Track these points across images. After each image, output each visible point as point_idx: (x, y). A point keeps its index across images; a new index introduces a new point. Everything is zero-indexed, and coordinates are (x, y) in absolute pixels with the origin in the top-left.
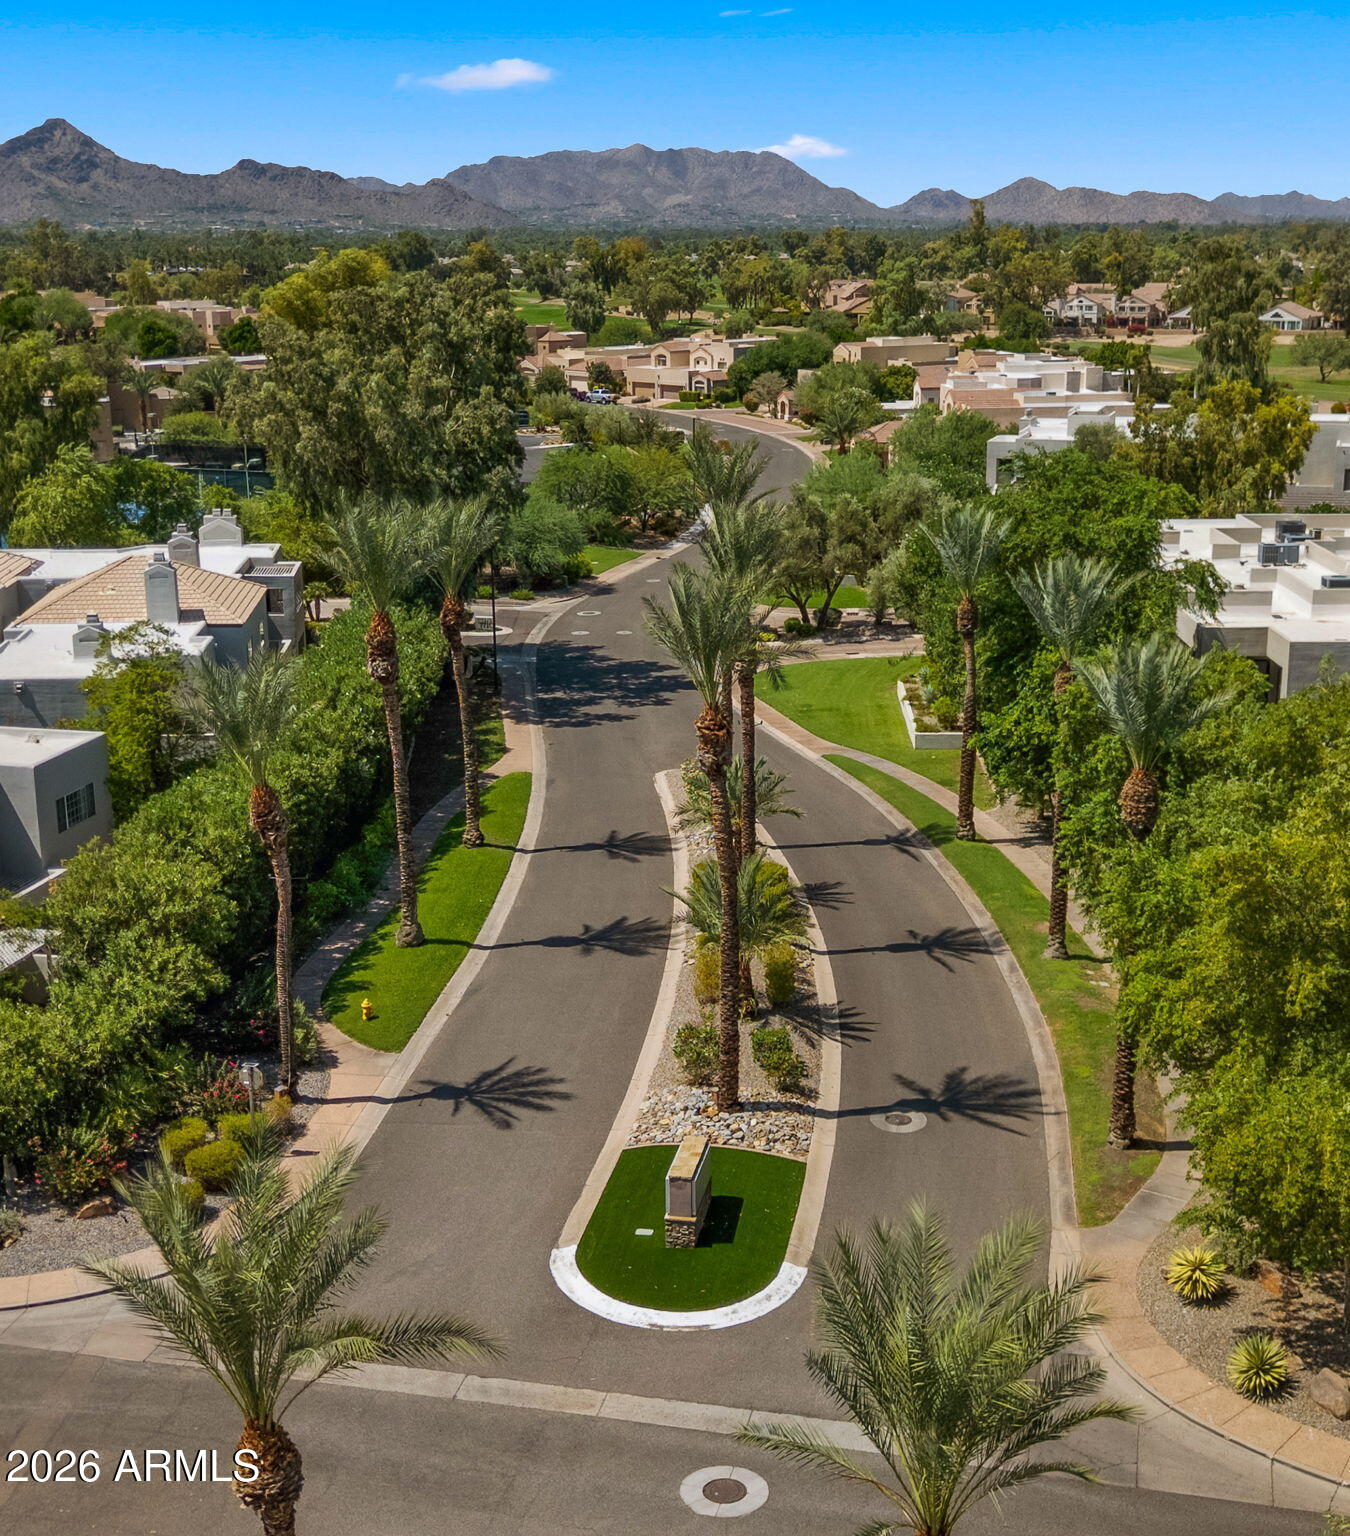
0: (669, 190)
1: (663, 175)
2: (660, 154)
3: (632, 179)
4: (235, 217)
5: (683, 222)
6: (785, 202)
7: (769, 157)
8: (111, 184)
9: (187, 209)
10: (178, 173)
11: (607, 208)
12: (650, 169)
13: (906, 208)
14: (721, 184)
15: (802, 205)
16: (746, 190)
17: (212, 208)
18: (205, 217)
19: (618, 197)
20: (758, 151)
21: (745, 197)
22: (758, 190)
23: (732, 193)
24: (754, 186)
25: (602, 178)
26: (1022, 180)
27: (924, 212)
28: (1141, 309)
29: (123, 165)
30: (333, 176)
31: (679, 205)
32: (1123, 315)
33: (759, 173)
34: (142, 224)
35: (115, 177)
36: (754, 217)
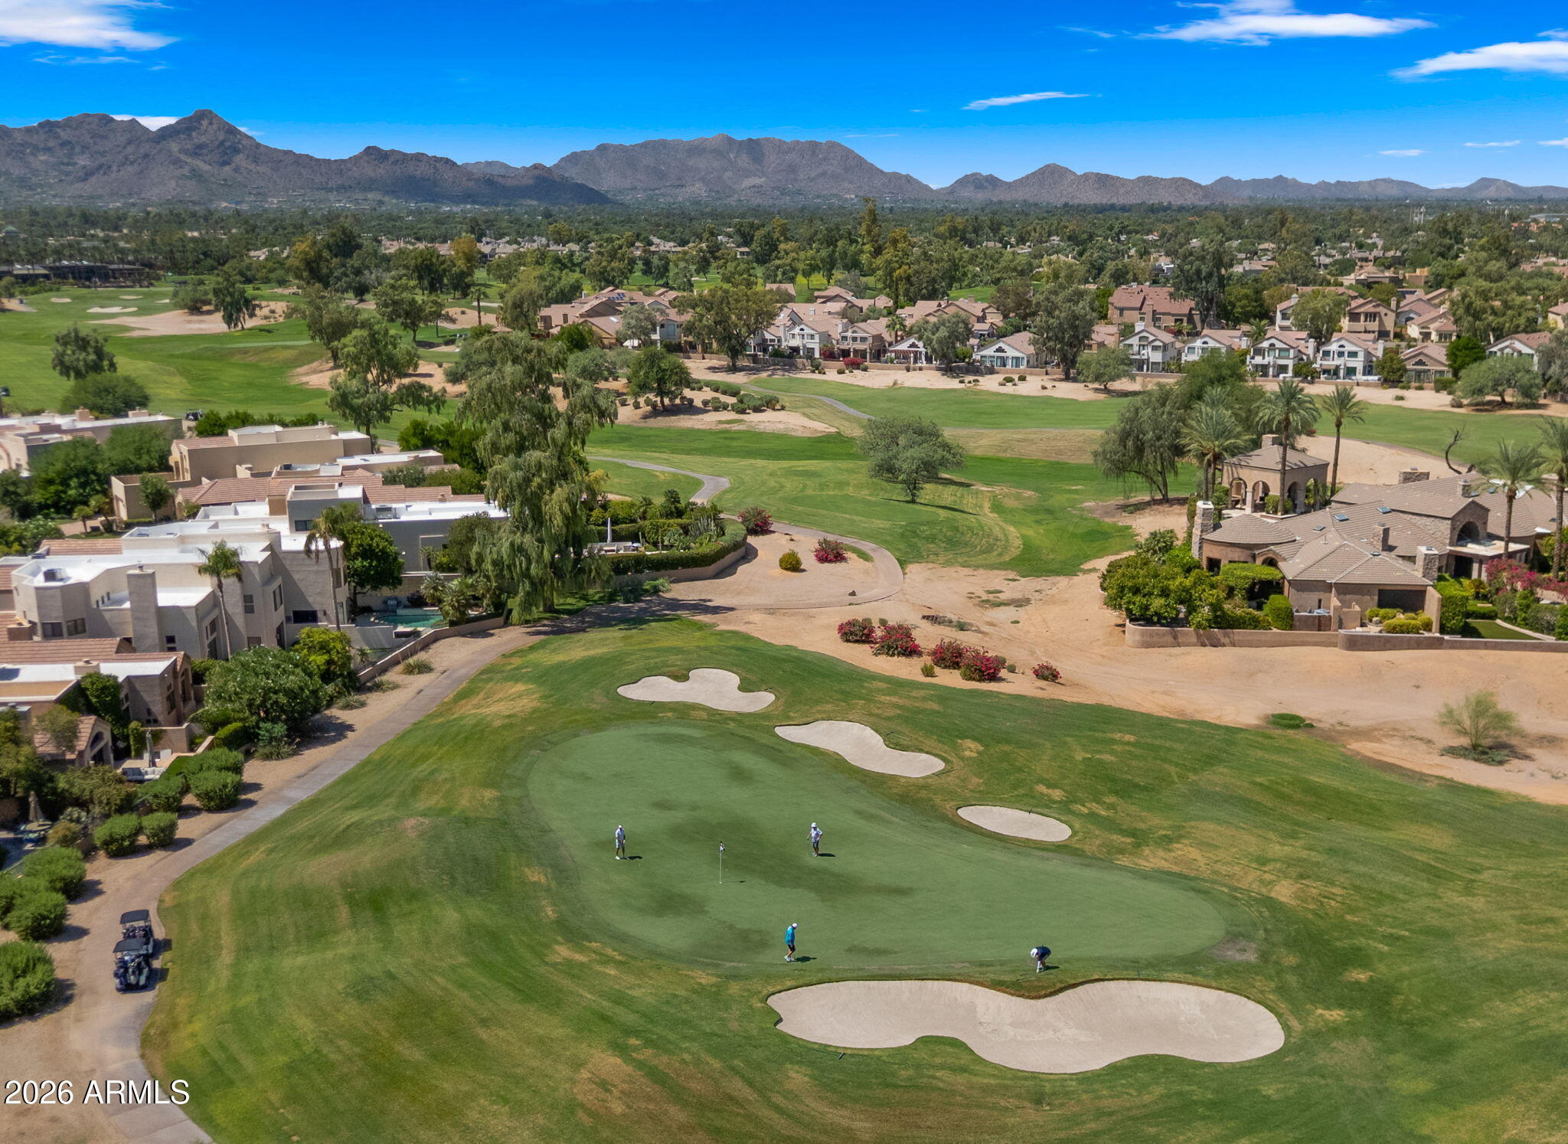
0: (747, 174)
1: (744, 160)
2: (741, 143)
3: (716, 164)
4: (359, 196)
5: (756, 201)
6: (846, 185)
7: (833, 146)
8: (252, 167)
9: (318, 189)
10: (311, 158)
11: (693, 189)
12: (732, 156)
13: (952, 190)
14: (792, 169)
15: (860, 187)
16: (813, 174)
17: (342, 189)
18: (332, 197)
19: (703, 179)
20: (823, 141)
21: (812, 180)
22: (824, 174)
23: (801, 176)
24: (820, 171)
25: (691, 163)
26: (1049, 166)
27: (967, 193)
28: (863, 339)
29: (262, 150)
30: (447, 161)
31: (754, 186)
32: (844, 346)
33: (825, 159)
34: (273, 202)
35: (256, 161)
36: (818, 197)
